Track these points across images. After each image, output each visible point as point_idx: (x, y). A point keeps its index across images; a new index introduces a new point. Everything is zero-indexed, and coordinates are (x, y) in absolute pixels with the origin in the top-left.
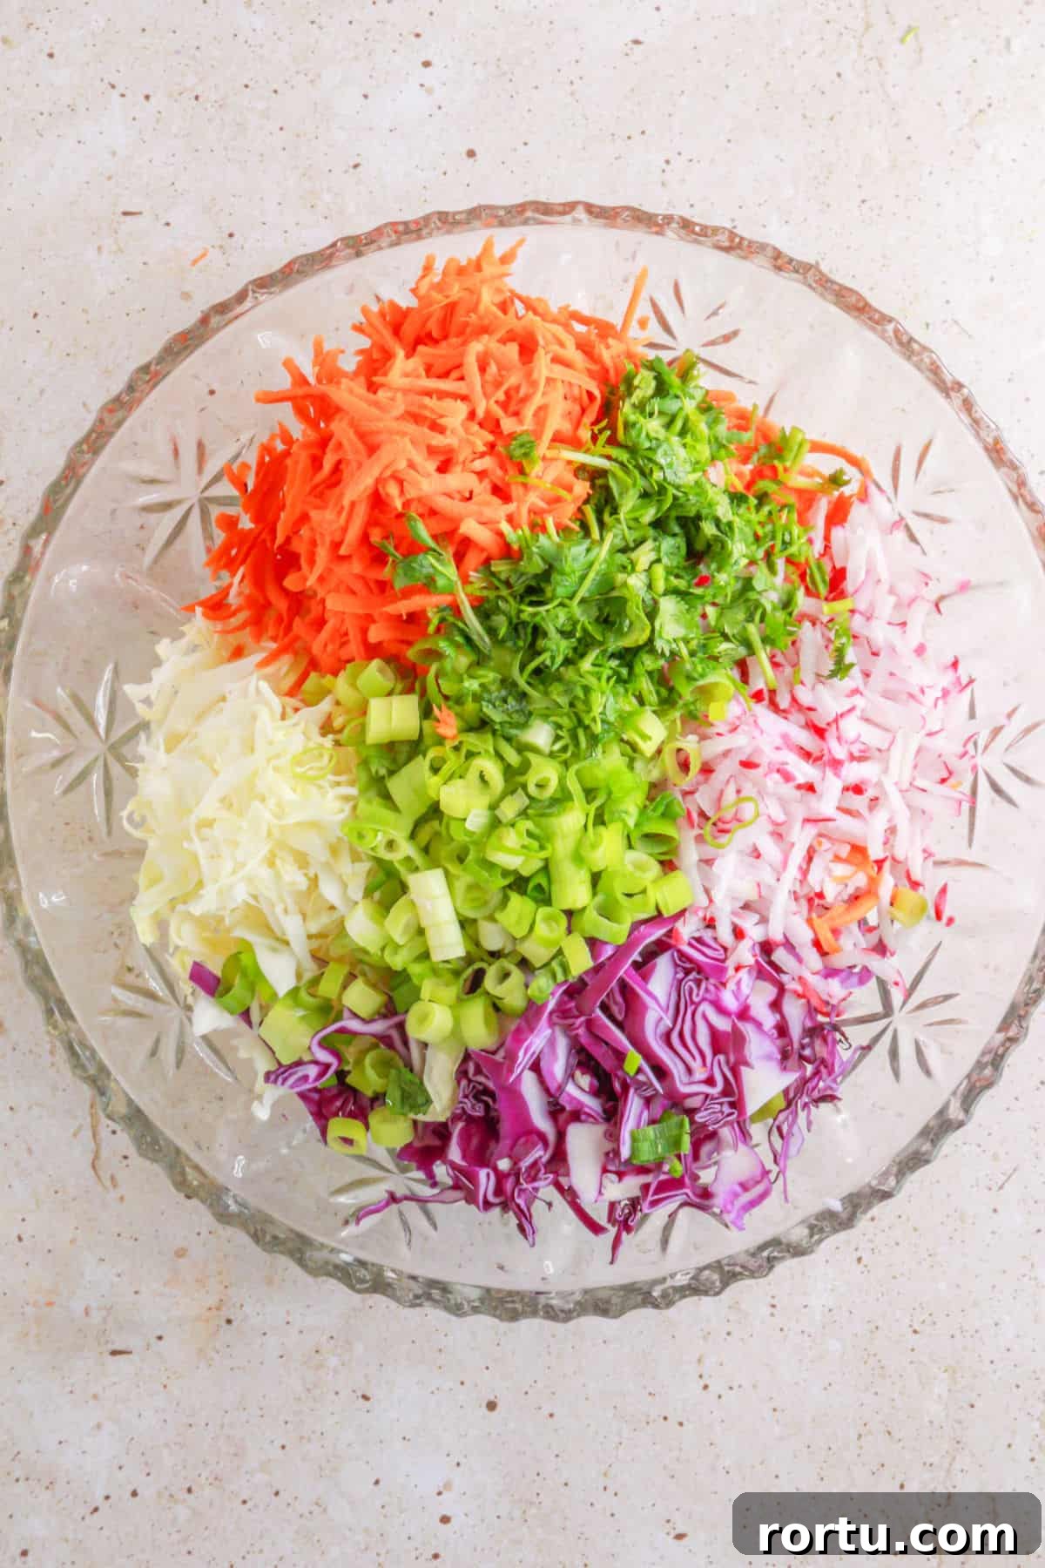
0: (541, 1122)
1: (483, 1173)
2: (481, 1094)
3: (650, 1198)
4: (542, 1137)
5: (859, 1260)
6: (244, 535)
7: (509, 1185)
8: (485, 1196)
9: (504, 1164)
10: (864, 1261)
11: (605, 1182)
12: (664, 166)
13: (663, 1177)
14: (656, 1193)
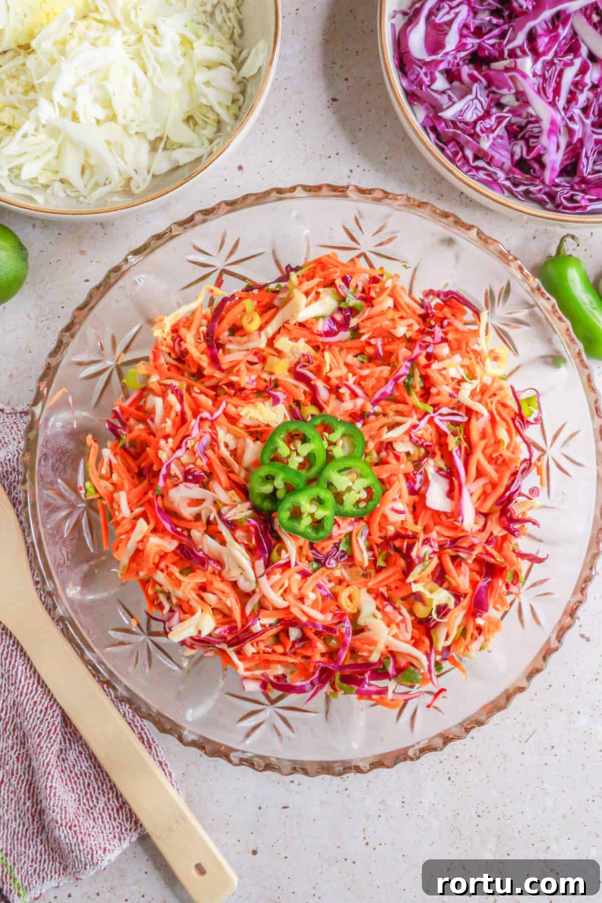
5: (449, 778)
10: (452, 779)
12: (350, 174)
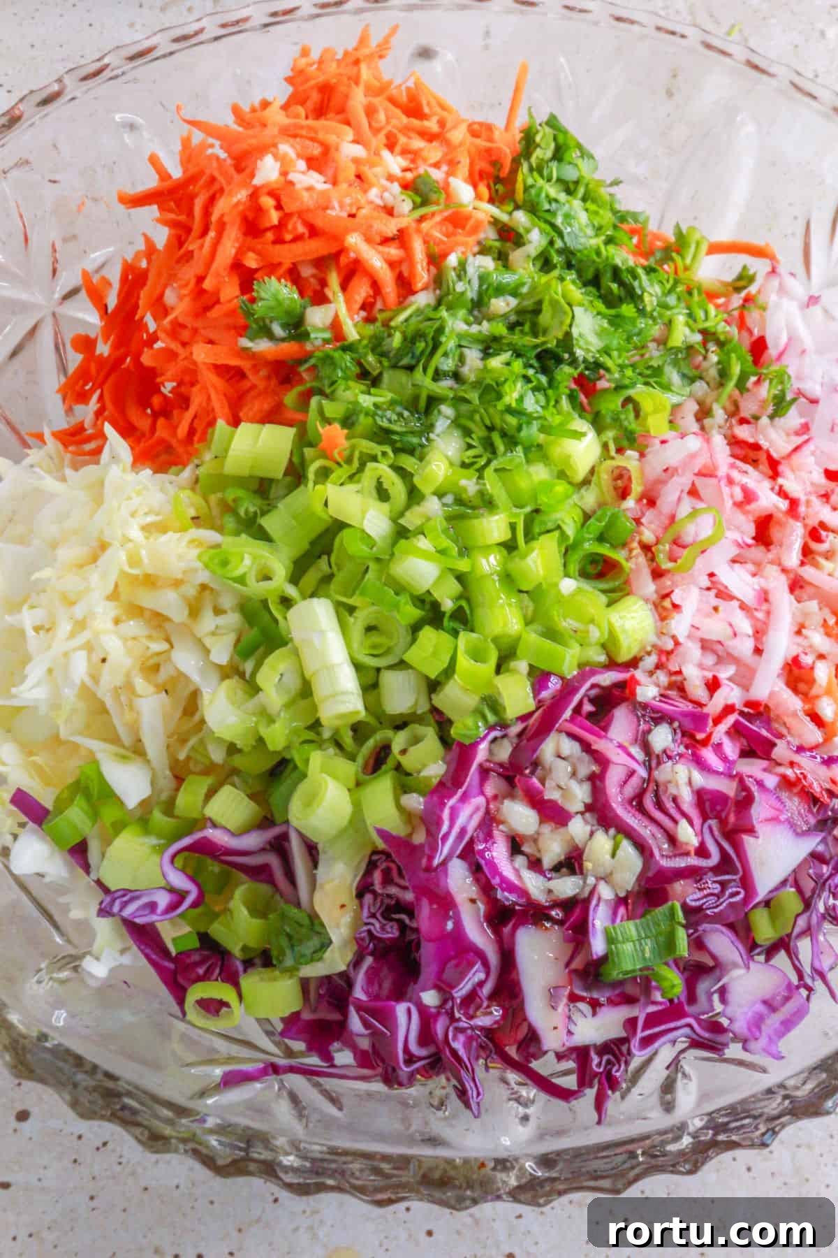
0: (477, 934)
1: (401, 1009)
2: (392, 910)
3: (640, 1035)
4: (481, 956)
6: (101, 361)
7: (440, 1027)
8: (406, 1049)
9: (430, 998)
11: (576, 1017)
13: (652, 1009)
14: (645, 1027)
